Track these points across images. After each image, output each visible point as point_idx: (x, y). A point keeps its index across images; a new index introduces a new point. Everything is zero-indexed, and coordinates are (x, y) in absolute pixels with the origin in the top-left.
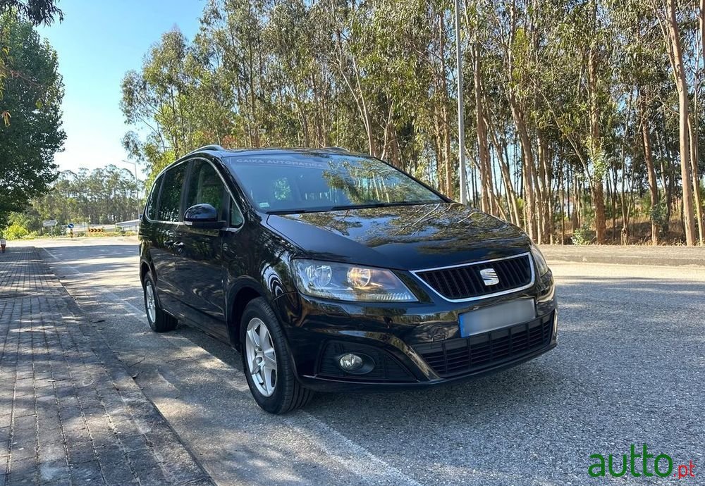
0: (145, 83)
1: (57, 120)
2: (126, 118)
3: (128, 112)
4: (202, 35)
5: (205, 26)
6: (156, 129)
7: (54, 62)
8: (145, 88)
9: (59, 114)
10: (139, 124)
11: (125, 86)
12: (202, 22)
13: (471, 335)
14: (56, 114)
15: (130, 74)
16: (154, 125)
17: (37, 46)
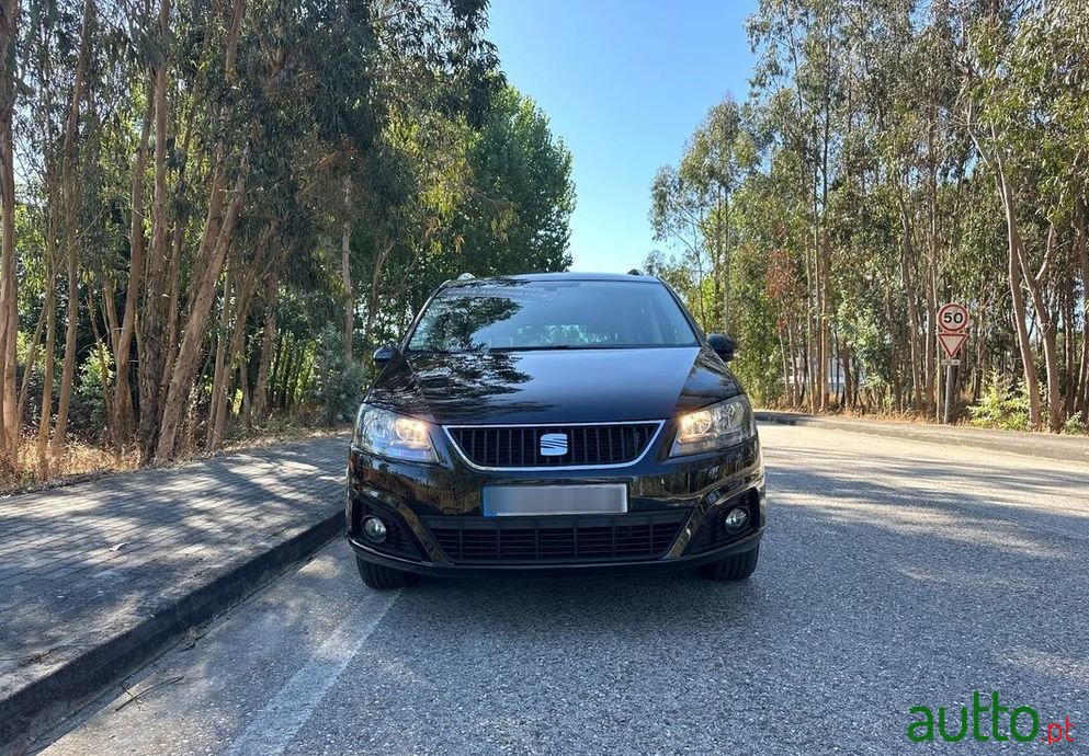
0: (681, 182)
1: (565, 241)
2: (654, 233)
3: (658, 223)
4: (753, 102)
5: (757, 89)
6: (693, 245)
7: (566, 168)
8: (681, 188)
9: (567, 233)
10: (671, 240)
11: (656, 188)
12: (753, 85)
13: (499, 515)
14: (563, 233)
15: (663, 171)
16: (690, 240)
17: (549, 149)
